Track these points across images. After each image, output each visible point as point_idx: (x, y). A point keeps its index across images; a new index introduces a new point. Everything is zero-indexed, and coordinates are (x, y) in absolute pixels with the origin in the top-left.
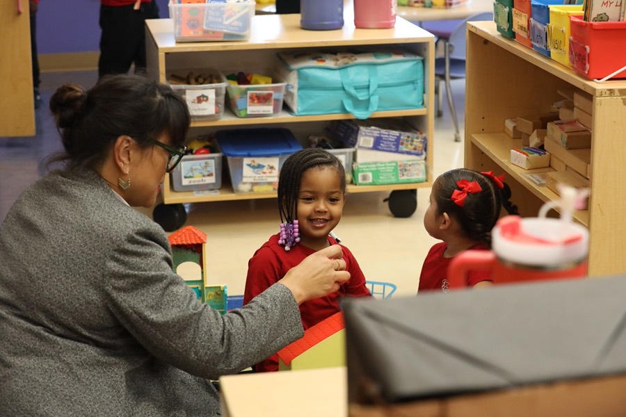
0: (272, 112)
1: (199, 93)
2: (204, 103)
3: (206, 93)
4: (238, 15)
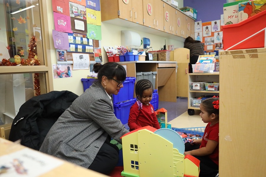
0: (214, 90)
1: (196, 84)
2: (197, 87)
3: (197, 84)
4: (208, 67)
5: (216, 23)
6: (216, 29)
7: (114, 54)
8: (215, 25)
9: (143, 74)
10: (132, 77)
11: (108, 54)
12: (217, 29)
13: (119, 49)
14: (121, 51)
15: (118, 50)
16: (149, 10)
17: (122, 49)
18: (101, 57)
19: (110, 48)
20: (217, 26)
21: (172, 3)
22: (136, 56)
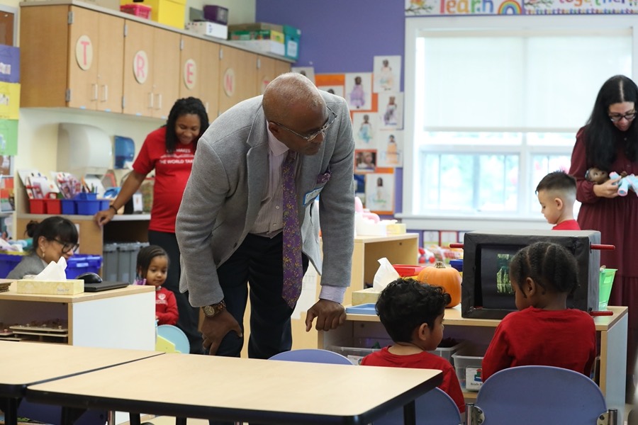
5: (358, 81)
6: (359, 102)
7: (45, 193)
8: (355, 89)
9: (118, 249)
10: (93, 256)
11: (29, 191)
12: (363, 103)
13: (61, 182)
14: (67, 187)
15: (60, 185)
16: (139, 68)
17: (68, 184)
18: (13, 198)
19: (33, 175)
20: (362, 94)
21: (208, 33)
22: (103, 204)
